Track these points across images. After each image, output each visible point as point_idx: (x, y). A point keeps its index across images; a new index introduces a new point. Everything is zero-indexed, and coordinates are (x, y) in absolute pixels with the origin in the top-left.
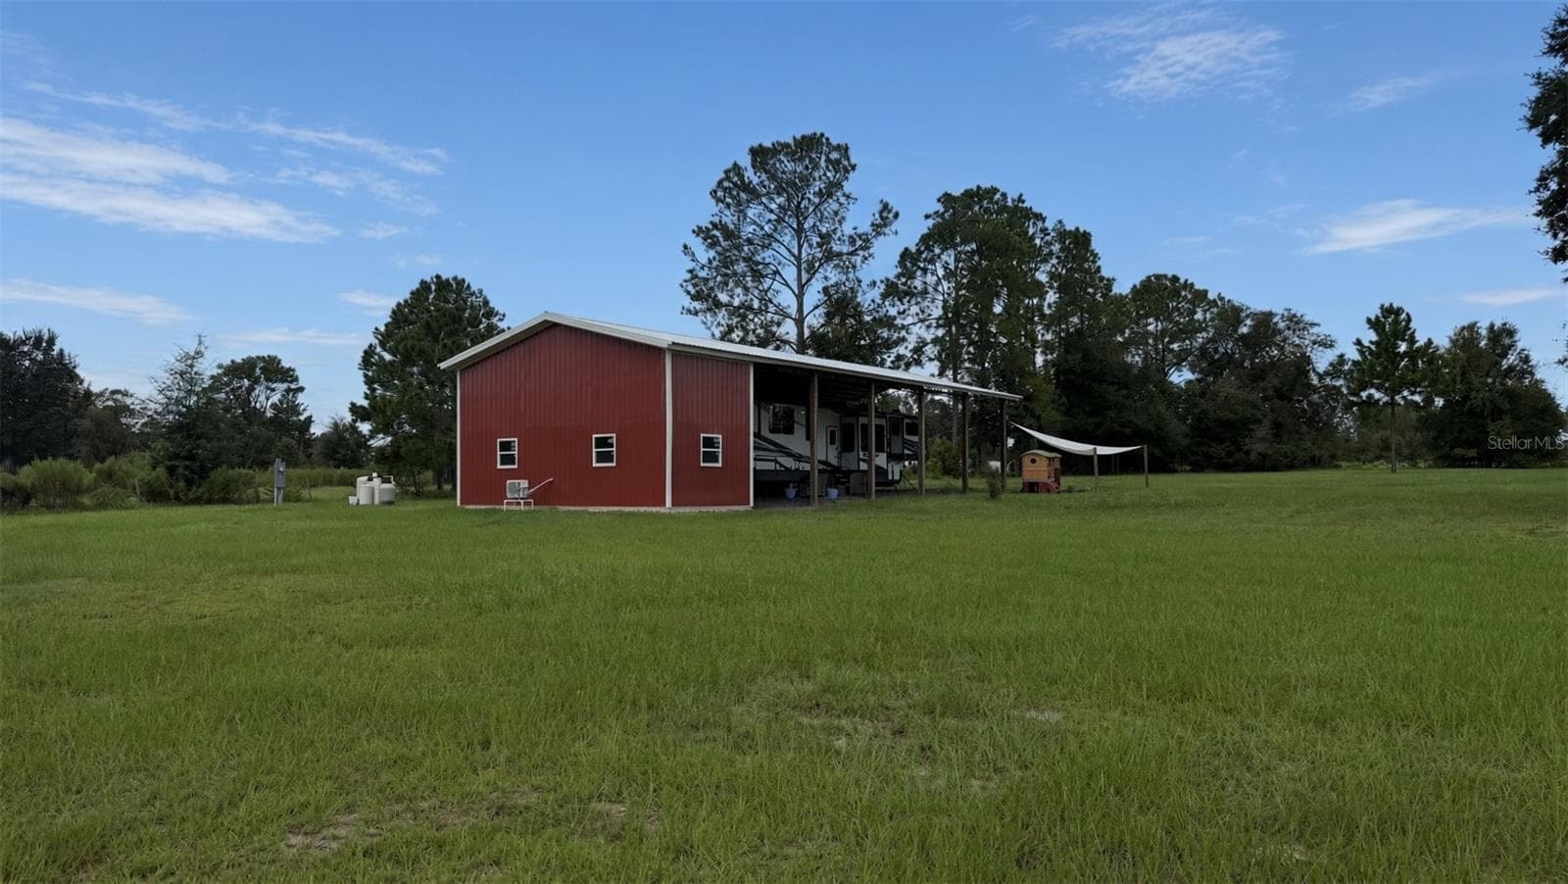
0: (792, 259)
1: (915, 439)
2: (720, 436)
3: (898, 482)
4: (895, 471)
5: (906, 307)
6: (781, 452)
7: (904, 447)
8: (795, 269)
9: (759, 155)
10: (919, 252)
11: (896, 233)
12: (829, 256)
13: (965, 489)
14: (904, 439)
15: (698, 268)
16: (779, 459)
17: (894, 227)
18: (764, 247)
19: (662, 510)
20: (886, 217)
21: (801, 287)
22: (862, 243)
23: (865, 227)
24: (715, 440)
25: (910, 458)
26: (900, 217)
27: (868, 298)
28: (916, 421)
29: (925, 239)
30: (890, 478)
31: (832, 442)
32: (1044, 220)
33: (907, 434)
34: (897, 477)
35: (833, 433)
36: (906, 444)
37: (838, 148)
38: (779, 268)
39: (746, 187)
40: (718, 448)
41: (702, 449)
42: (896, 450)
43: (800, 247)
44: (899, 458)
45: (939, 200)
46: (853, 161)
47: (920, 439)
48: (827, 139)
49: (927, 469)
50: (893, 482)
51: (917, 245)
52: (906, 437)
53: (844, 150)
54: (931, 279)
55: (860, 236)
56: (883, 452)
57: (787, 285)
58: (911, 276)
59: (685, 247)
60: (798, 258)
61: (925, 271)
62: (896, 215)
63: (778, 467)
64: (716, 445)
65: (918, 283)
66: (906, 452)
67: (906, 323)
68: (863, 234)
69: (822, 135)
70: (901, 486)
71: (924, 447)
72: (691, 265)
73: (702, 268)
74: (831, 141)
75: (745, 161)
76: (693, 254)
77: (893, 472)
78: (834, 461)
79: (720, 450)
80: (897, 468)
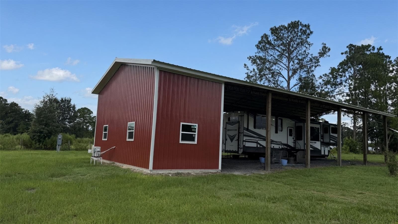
0: (285, 67)
1: (336, 135)
2: (197, 125)
3: (327, 156)
4: (325, 151)
5: (334, 89)
6: (261, 138)
7: (330, 140)
8: (287, 71)
9: (274, 31)
10: (339, 69)
11: (329, 56)
12: (302, 67)
13: (365, 162)
14: (330, 135)
15: (249, 72)
16: (259, 142)
17: (328, 54)
18: (275, 64)
19: (145, 170)
20: (324, 51)
21: (289, 78)
22: (316, 61)
23: (316, 54)
24: (192, 127)
25: (333, 145)
26: (331, 50)
27: (318, 82)
28: (337, 127)
29: (341, 64)
30: (323, 153)
31: (291, 135)
32: (390, 58)
33: (332, 133)
34: (327, 153)
35: (291, 131)
36: (331, 137)
37: (306, 26)
38: (280, 71)
39: (269, 43)
40: (195, 132)
41: (181, 132)
42: (327, 140)
43: (289, 63)
44: (328, 144)
45: (347, 47)
46: (312, 30)
47: (339, 136)
48: (301, 23)
49: (342, 149)
50: (324, 156)
51: (338, 66)
52: (331, 134)
53: (308, 27)
54: (344, 79)
55: (314, 58)
56: (318, 141)
57: (283, 77)
58: (336, 78)
59: (245, 65)
60: (288, 67)
61: (341, 76)
62: (329, 50)
63: (259, 146)
64: (193, 130)
65: (338, 80)
66: (331, 141)
67: (334, 94)
68: (315, 57)
69: (299, 21)
70: (329, 157)
71: (341, 140)
72: (247, 71)
73: (251, 72)
74: (302, 23)
75: (269, 33)
76: (248, 67)
77: (324, 151)
78: (292, 144)
79: (196, 133)
80: (327, 149)
